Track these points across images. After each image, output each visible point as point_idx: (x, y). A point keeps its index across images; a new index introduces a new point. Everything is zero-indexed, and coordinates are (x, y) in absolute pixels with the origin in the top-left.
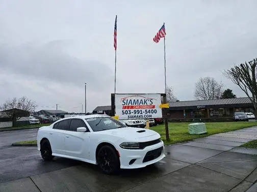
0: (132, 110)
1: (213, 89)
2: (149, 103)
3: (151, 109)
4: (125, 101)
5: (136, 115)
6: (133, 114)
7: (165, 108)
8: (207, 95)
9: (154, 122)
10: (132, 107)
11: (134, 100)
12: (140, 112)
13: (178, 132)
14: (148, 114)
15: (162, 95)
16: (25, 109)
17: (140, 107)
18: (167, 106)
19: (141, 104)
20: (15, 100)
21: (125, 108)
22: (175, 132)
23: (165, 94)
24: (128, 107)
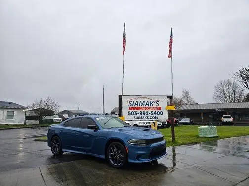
0: (138, 111)
1: (234, 92)
2: (155, 105)
3: (157, 111)
4: (132, 103)
5: (142, 116)
6: (139, 115)
7: (172, 111)
8: (228, 98)
9: (167, 123)
10: (138, 109)
11: (141, 102)
12: (146, 113)
13: (188, 134)
14: (154, 115)
15: (168, 97)
16: (49, 109)
17: (146, 109)
18: (173, 108)
19: (147, 106)
20: (41, 101)
21: (131, 109)
22: (185, 134)
23: (172, 96)
24: (134, 109)
